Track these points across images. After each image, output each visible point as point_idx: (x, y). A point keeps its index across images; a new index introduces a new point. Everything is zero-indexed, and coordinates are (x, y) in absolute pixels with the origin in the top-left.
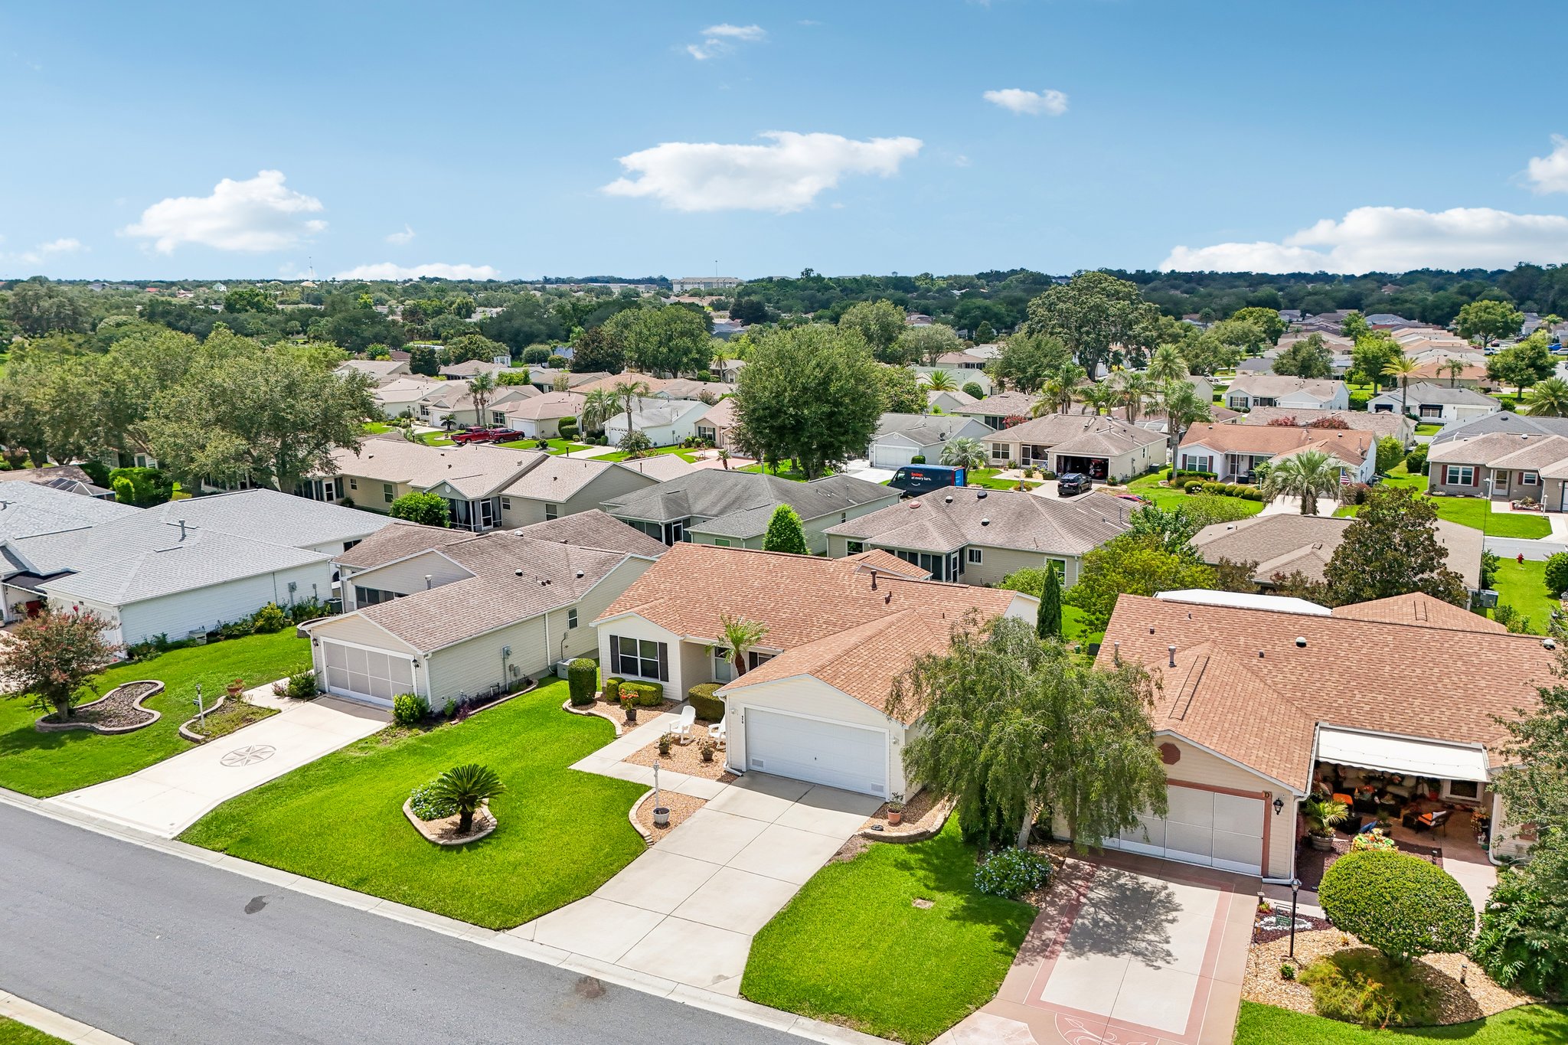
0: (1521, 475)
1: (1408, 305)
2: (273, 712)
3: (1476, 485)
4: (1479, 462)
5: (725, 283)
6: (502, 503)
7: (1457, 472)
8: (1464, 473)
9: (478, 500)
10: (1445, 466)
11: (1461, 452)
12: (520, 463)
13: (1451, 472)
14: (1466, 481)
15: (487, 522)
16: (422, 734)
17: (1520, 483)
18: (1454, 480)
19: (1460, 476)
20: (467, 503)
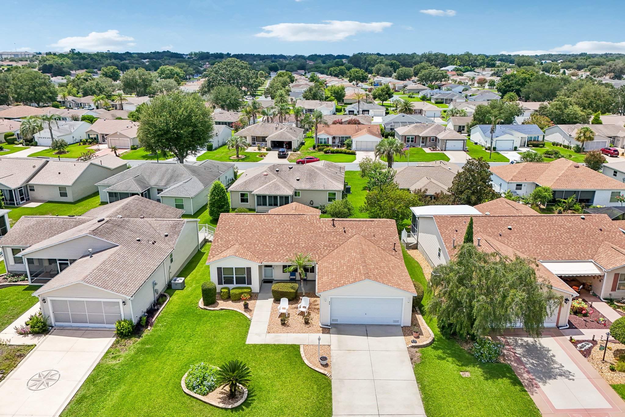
0: (430, 138)
1: (321, 69)
2: (30, 347)
3: (415, 142)
4: (416, 134)
5: (25, 55)
6: (29, 188)
7: (409, 138)
8: (411, 138)
9: (17, 189)
10: (405, 137)
11: (409, 131)
12: (34, 167)
13: (407, 138)
14: (412, 141)
15: (22, 199)
16: (139, 340)
17: (430, 141)
18: (408, 141)
19: (410, 140)
20: (10, 191)
